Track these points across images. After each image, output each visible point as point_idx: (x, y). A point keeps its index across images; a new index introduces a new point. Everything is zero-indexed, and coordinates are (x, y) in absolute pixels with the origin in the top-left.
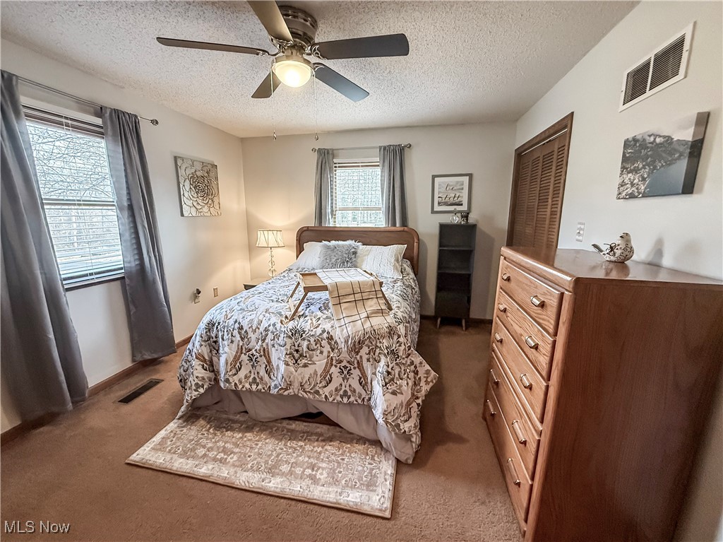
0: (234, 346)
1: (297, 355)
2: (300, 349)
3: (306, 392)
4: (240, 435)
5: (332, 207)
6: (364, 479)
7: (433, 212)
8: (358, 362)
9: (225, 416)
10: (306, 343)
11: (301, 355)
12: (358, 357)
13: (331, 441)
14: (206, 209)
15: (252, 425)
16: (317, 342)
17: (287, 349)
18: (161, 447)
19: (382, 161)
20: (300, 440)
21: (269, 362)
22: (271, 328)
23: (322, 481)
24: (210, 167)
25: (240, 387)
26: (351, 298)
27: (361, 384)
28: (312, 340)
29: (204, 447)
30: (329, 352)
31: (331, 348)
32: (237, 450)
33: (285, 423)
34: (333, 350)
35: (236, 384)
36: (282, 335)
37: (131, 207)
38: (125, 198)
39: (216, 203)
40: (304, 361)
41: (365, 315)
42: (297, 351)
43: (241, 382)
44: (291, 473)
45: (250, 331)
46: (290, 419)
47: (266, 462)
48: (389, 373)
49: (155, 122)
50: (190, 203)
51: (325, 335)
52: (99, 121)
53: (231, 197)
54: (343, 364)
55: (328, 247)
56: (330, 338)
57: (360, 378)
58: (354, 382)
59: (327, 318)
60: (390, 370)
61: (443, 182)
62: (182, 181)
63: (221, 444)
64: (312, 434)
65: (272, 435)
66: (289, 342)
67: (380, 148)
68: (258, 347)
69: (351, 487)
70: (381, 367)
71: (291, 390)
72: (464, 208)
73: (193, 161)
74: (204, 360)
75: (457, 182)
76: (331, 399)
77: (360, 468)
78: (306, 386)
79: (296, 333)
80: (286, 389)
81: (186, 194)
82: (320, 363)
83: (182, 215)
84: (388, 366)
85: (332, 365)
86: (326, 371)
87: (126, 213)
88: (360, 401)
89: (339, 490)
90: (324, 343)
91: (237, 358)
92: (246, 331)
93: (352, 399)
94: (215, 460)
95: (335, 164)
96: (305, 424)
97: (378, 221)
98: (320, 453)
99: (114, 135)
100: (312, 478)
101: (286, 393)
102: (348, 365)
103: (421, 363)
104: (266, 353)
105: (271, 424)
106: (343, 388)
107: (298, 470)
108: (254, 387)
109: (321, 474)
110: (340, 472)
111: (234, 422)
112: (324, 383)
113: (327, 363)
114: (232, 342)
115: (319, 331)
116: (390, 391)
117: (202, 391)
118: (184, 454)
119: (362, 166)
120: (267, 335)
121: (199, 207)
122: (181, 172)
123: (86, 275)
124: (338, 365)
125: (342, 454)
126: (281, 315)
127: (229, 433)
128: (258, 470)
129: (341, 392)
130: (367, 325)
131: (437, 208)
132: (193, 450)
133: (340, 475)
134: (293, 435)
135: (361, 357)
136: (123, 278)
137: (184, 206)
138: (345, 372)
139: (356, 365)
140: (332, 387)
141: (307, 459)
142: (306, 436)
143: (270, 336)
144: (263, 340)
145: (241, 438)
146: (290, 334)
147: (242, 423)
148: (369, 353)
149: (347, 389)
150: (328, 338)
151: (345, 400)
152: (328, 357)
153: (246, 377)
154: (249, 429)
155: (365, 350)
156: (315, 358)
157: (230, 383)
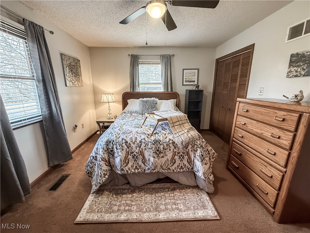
0: (124, 152)
1: (158, 152)
2: (159, 149)
3: (163, 169)
4: (131, 196)
6: (200, 204)
7: (183, 85)
10: (162, 146)
11: (160, 152)
12: (187, 150)
13: (175, 190)
14: (76, 83)
15: (134, 189)
16: (167, 145)
17: (153, 150)
19: (161, 62)
20: (161, 192)
21: (144, 157)
22: (143, 141)
23: (183, 210)
24: (77, 60)
25: (129, 172)
26: (178, 123)
27: (188, 162)
28: (165, 144)
29: (116, 205)
30: (173, 149)
31: (174, 147)
32: (133, 203)
34: (175, 148)
35: (127, 171)
36: (150, 144)
37: (44, 81)
38: (40, 75)
39: (80, 80)
40: (162, 155)
41: (186, 131)
42: (158, 150)
43: (129, 169)
44: (167, 209)
45: (131, 143)
47: (152, 206)
48: (202, 155)
49: (52, 33)
50: (69, 79)
51: (171, 141)
53: (87, 77)
54: (180, 154)
55: (144, 101)
56: (174, 143)
57: (188, 159)
58: (185, 162)
61: (187, 72)
62: (65, 66)
63: (123, 202)
64: (164, 189)
65: (146, 192)
66: (154, 146)
67: (161, 56)
68: (137, 151)
69: (197, 209)
70: (198, 153)
71: (157, 170)
72: (196, 83)
73: (70, 57)
74: (106, 161)
75: (193, 72)
76: (175, 171)
77: (195, 200)
78: (164, 167)
79: (156, 142)
80: (155, 169)
81: (68, 75)
82: (170, 155)
83: (66, 86)
84: (202, 152)
85: (175, 155)
86: (173, 158)
87: (41, 84)
88: (187, 170)
89: (193, 212)
90: (171, 145)
91: (126, 158)
92: (129, 144)
93: (184, 169)
94: (125, 211)
95: (140, 62)
98: (174, 196)
99: (32, 37)
100: (178, 209)
101: (154, 171)
102: (182, 154)
103: (211, 150)
104: (142, 153)
105: (143, 187)
106: (181, 165)
107: (169, 207)
108: (136, 171)
109: (181, 206)
110: (188, 203)
111: (124, 189)
112: (172, 164)
113: (173, 154)
114: (123, 150)
115: (167, 140)
116: (204, 163)
117: (107, 177)
118: (107, 212)
120: (141, 144)
121: (73, 82)
122: (65, 62)
124: (178, 155)
125: (184, 195)
126: (146, 134)
127: (124, 196)
128: (150, 211)
129: (180, 167)
130: (189, 135)
131: (185, 83)
132: (111, 208)
133: (189, 205)
134: (157, 191)
135: (188, 150)
136: (42, 121)
137: (67, 81)
138: (181, 158)
139: (186, 154)
140: (176, 165)
141: (170, 201)
142: (162, 190)
143: (143, 145)
144: (140, 147)
145: (132, 197)
146: (154, 142)
147: (128, 189)
148: (192, 148)
149: (182, 165)
150: (172, 143)
151: (182, 170)
152: (173, 151)
153: (132, 166)
154: (133, 192)
155: (190, 146)
156: (167, 153)
157: (124, 171)
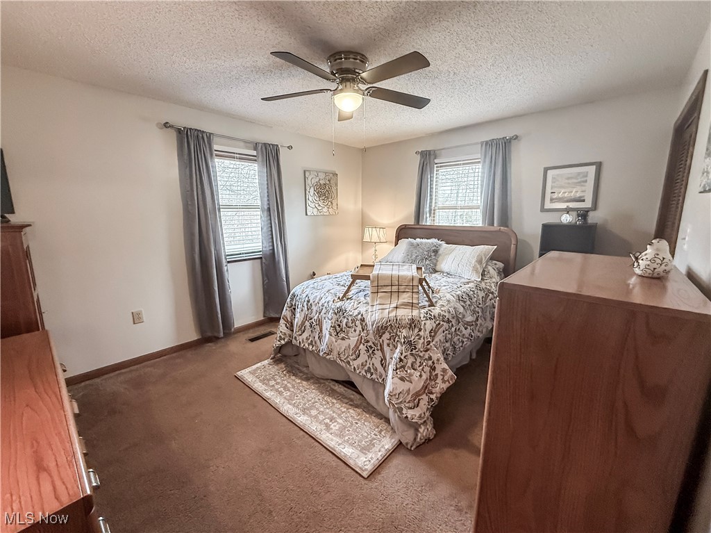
0: (303, 314)
1: (338, 329)
2: (341, 325)
3: (341, 360)
4: (299, 381)
5: (430, 206)
6: (363, 443)
7: (543, 210)
8: (381, 345)
9: (297, 366)
10: (345, 320)
11: (341, 330)
12: (381, 340)
13: (356, 407)
14: (325, 210)
15: (310, 378)
16: (353, 321)
17: (332, 323)
18: (253, 373)
19: (483, 157)
20: (335, 399)
21: (321, 331)
22: (326, 304)
23: (333, 431)
24: (331, 175)
25: (302, 345)
26: (388, 289)
27: (382, 365)
28: (350, 319)
29: (275, 380)
30: (360, 331)
31: (362, 328)
32: (292, 390)
33: (332, 384)
34: (363, 330)
35: (300, 342)
36: (331, 311)
37: (269, 209)
38: (266, 203)
39: (334, 204)
40: (343, 335)
41: (394, 305)
42: (339, 326)
43: (303, 341)
44: (316, 417)
45: (313, 304)
46: (337, 381)
47: (305, 404)
48: (401, 360)
49: (290, 147)
50: (313, 205)
51: (359, 317)
52: (254, 153)
53: (348, 200)
54: (369, 344)
55: (412, 244)
56: (363, 320)
57: (382, 360)
58: (376, 361)
59: (366, 303)
60: (402, 358)
61: (558, 175)
62: (308, 188)
63: (285, 382)
64: (346, 398)
65: (318, 389)
66: (335, 317)
67: (482, 143)
68: (316, 318)
69: (350, 444)
70: (397, 355)
71: (331, 356)
72: (588, 204)
73: (318, 172)
74: (287, 321)
75: (579, 174)
76: (358, 372)
77: (366, 434)
78: (342, 356)
79: (340, 311)
80: (328, 355)
81: (310, 199)
82: (353, 340)
83: (307, 215)
84: (402, 354)
85: (361, 342)
86: (357, 347)
87: (266, 213)
88: (380, 380)
89: (340, 442)
90: (358, 323)
91: (303, 323)
92: (311, 304)
93: (374, 376)
94: (277, 390)
95: (436, 164)
96: (346, 389)
97: (476, 220)
98: (343, 412)
99: (263, 161)
100: (327, 426)
101: (328, 357)
102: (373, 346)
103: (438, 360)
104: (320, 323)
105: (322, 381)
106: (368, 365)
107: (321, 417)
108: (311, 347)
109: (335, 426)
110: (349, 431)
111: (301, 372)
112: (354, 357)
113: (358, 340)
114: (302, 310)
115: (356, 312)
116: (399, 376)
117: (283, 342)
118: (263, 381)
119: (464, 164)
120: (322, 309)
121: (320, 208)
122: (308, 182)
123: (241, 254)
124: (366, 344)
125: (358, 420)
126: (336, 296)
127: (293, 378)
128: (297, 407)
129: (366, 368)
130: (393, 314)
131: (548, 205)
132: (269, 380)
133: (347, 432)
134: (333, 393)
135: (383, 341)
136: (261, 258)
137: (308, 207)
138: (371, 351)
139: (379, 348)
140: (359, 361)
141: (331, 412)
142: (341, 398)
143: (324, 311)
144: (320, 313)
145: (299, 383)
146: (336, 311)
147: (304, 373)
148: (390, 339)
149: (371, 366)
150: (361, 319)
151: (369, 375)
152: (359, 335)
153: (307, 339)
154: (307, 379)
155: (386, 336)
156: (350, 334)
157: (297, 341)
